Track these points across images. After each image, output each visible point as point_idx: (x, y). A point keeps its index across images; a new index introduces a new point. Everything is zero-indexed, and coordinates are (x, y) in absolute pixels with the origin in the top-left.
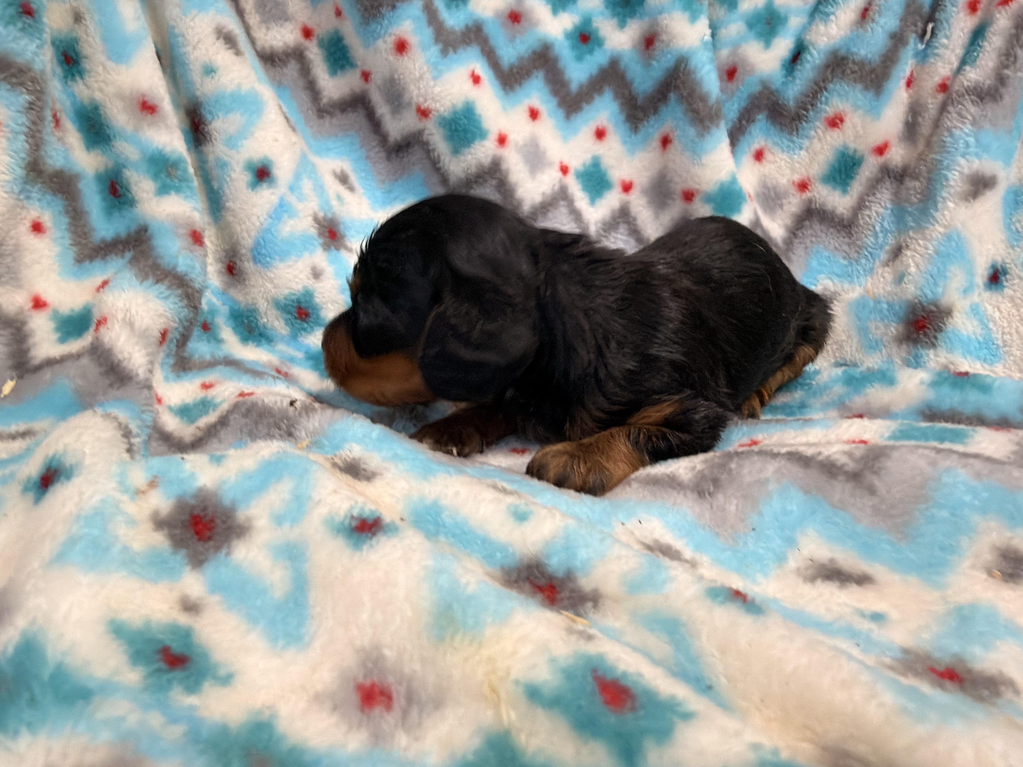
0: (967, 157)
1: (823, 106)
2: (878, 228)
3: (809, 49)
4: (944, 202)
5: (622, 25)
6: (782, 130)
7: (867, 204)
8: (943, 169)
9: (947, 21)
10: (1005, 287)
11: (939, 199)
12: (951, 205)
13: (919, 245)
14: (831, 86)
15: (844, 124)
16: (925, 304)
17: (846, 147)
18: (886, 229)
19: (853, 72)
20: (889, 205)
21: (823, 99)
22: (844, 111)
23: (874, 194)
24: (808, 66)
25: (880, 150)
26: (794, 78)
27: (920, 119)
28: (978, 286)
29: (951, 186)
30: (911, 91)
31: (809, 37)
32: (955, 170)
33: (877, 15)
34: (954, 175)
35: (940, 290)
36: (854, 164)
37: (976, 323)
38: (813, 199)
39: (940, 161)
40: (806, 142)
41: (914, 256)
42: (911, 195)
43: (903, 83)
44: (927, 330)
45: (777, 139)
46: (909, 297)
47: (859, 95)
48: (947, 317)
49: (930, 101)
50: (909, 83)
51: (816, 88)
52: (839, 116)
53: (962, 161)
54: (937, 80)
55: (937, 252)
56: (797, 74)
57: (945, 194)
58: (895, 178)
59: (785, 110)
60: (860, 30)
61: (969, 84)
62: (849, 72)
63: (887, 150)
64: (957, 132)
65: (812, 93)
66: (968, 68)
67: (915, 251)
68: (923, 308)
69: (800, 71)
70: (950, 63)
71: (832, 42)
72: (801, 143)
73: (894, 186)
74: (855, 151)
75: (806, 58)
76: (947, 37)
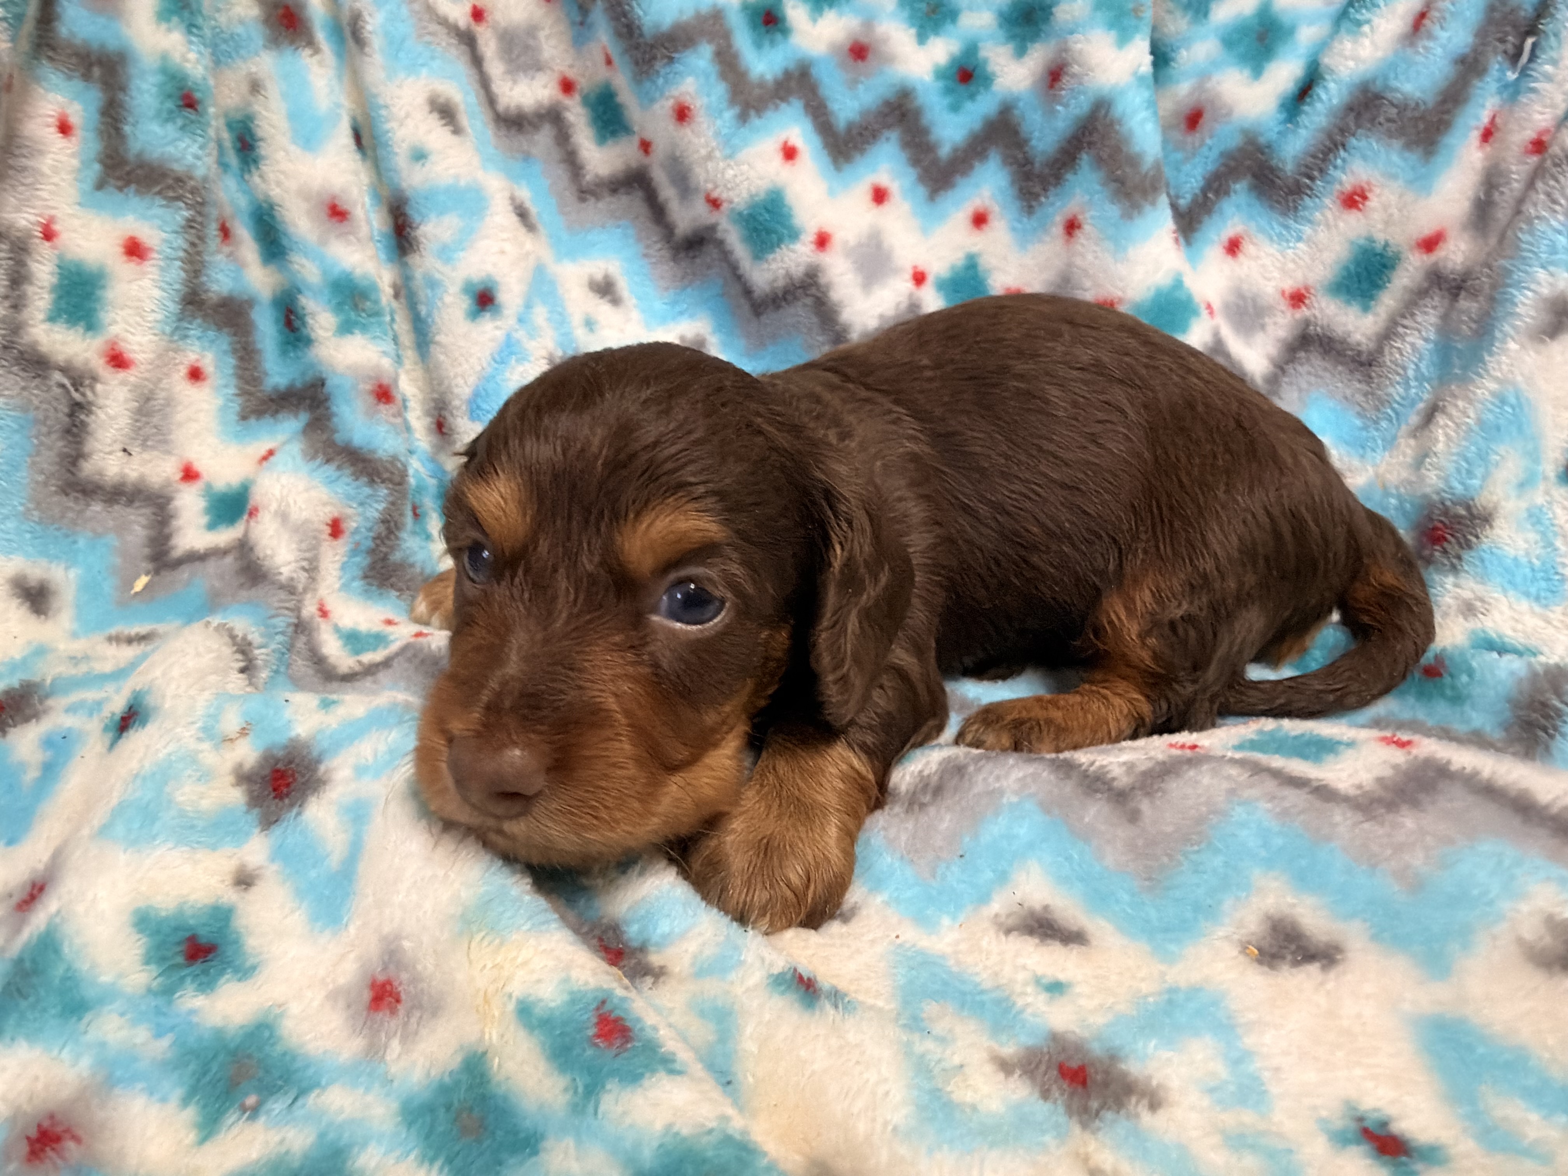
0: (1552, 269)
1: (1337, 174)
2: (1411, 373)
3: (1324, 79)
4: (1504, 342)
5: (1021, 52)
6: (1271, 207)
7: (1401, 330)
8: (1510, 286)
9: (1556, 35)
11: (1498, 334)
12: (1512, 346)
13: (1456, 406)
14: (1353, 141)
15: (1367, 203)
16: (1448, 503)
17: (1371, 240)
18: (1423, 375)
19: (1389, 120)
20: (1432, 336)
21: (1339, 162)
22: (1369, 183)
23: (1413, 315)
24: (1319, 106)
25: (1430, 244)
26: (1297, 125)
27: (1496, 196)
28: (1546, 478)
29: (1519, 315)
30: (1488, 148)
31: (1326, 60)
32: (1529, 289)
33: (1437, 27)
34: (1527, 297)
35: (1476, 482)
36: (1385, 266)
37: (1532, 536)
38: (1313, 319)
39: (1508, 273)
40: (1307, 230)
41: (1447, 426)
42: (1462, 322)
43: (1475, 136)
44: (1445, 544)
45: (1263, 223)
46: (1428, 490)
47: (1395, 158)
48: (1483, 527)
49: (1514, 168)
50: (1487, 135)
51: (1328, 143)
52: (1359, 191)
53: (1541, 274)
54: (1529, 134)
55: (1480, 422)
56: (1303, 119)
57: (1507, 328)
58: (1448, 290)
59: (1279, 178)
60: (1409, 51)
62: (1381, 119)
63: (1441, 244)
64: (1539, 226)
65: (1323, 152)
67: (1450, 417)
68: (1446, 512)
69: (1307, 114)
70: (1553, 106)
71: (1362, 67)
72: (1300, 231)
73: (1446, 302)
74: (1387, 245)
75: (1318, 95)
76: (1553, 63)
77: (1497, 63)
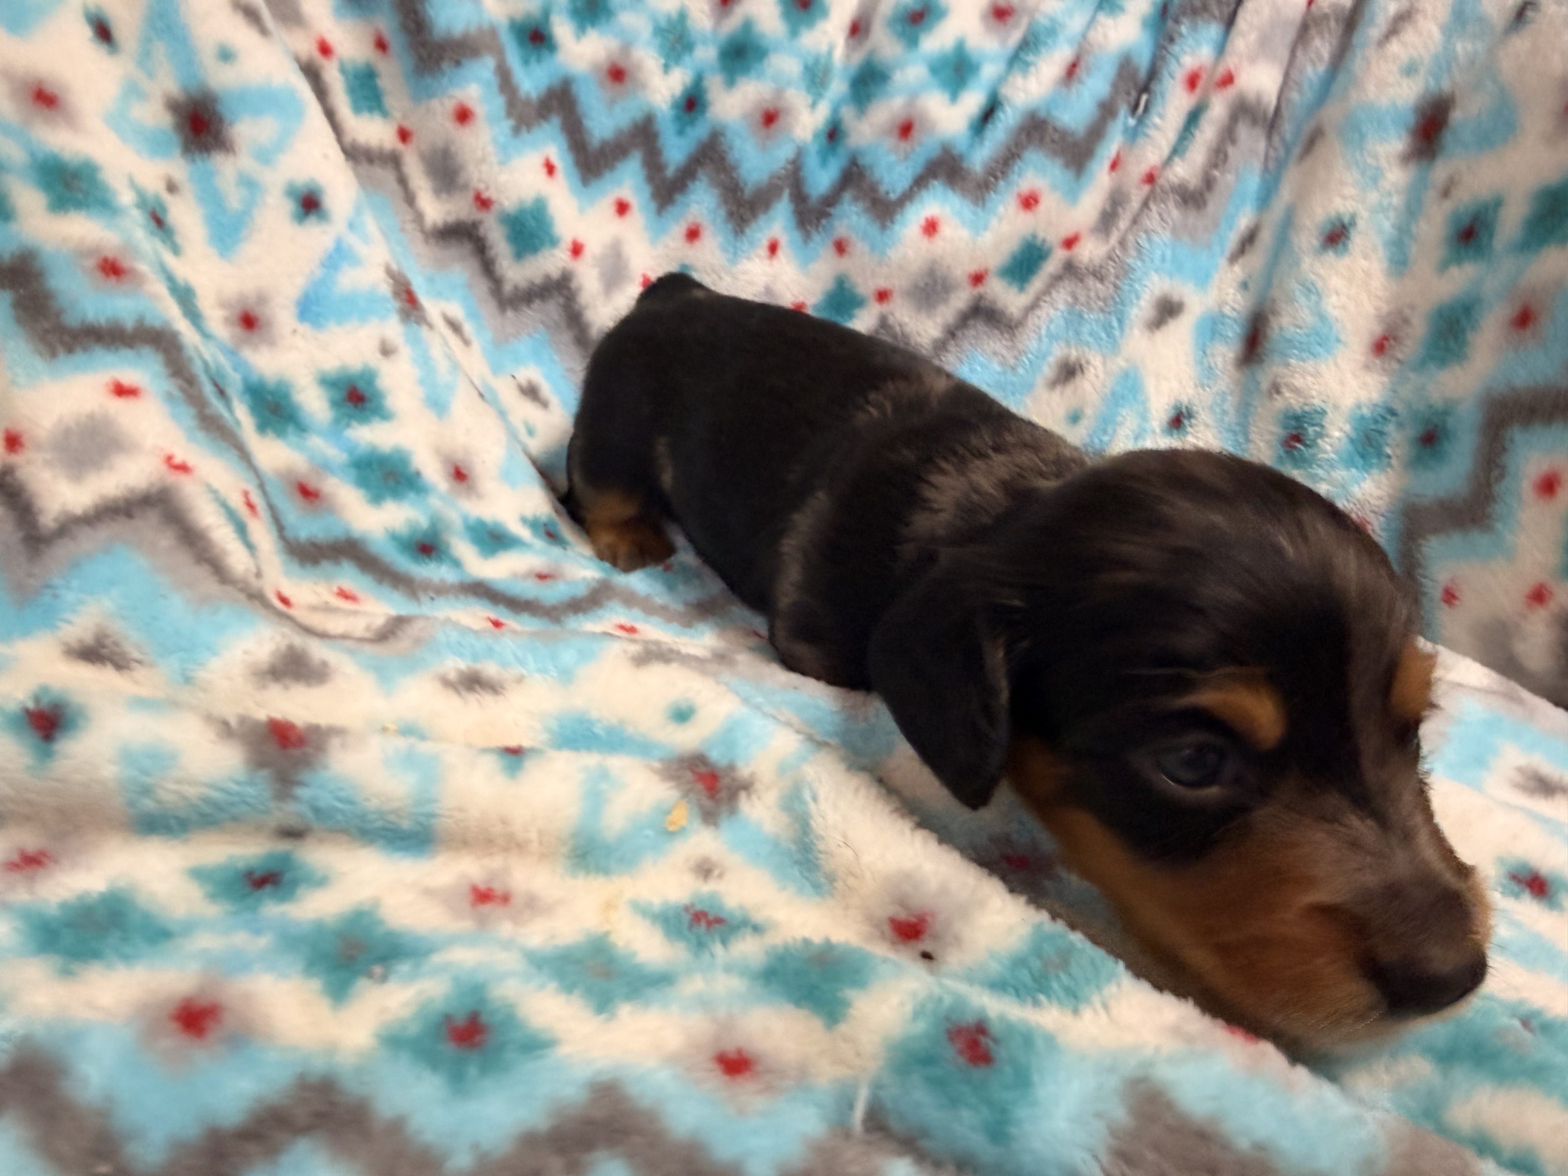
0: (1161, 273)
1: (1016, 179)
3: (1003, 106)
4: (1130, 327)
5: (730, 83)
6: (963, 197)
7: (1041, 304)
8: (1135, 281)
9: (1163, 96)
10: (1187, 433)
11: (1126, 320)
14: (1026, 154)
15: (1040, 206)
17: (1034, 236)
19: (1052, 142)
21: (1016, 168)
22: (1041, 189)
23: (1050, 294)
25: (1070, 243)
26: (982, 140)
27: (1119, 210)
28: (1153, 432)
29: (1139, 306)
30: (1115, 176)
31: (1005, 90)
32: (1146, 286)
33: (1085, 75)
34: (1144, 291)
36: (1039, 258)
38: (985, 296)
43: (1106, 165)
47: (1058, 173)
49: (1134, 192)
50: (1114, 165)
51: (1007, 153)
52: (1034, 196)
53: (1155, 277)
54: (1145, 167)
56: (988, 136)
57: (1132, 316)
60: (1065, 91)
61: (1175, 180)
62: (1047, 140)
63: (1076, 244)
64: (1155, 238)
65: (1004, 160)
66: (1177, 159)
69: (990, 132)
70: (1160, 149)
71: (1031, 100)
74: (1044, 241)
75: (998, 118)
76: (1161, 116)
77: (1123, 111)
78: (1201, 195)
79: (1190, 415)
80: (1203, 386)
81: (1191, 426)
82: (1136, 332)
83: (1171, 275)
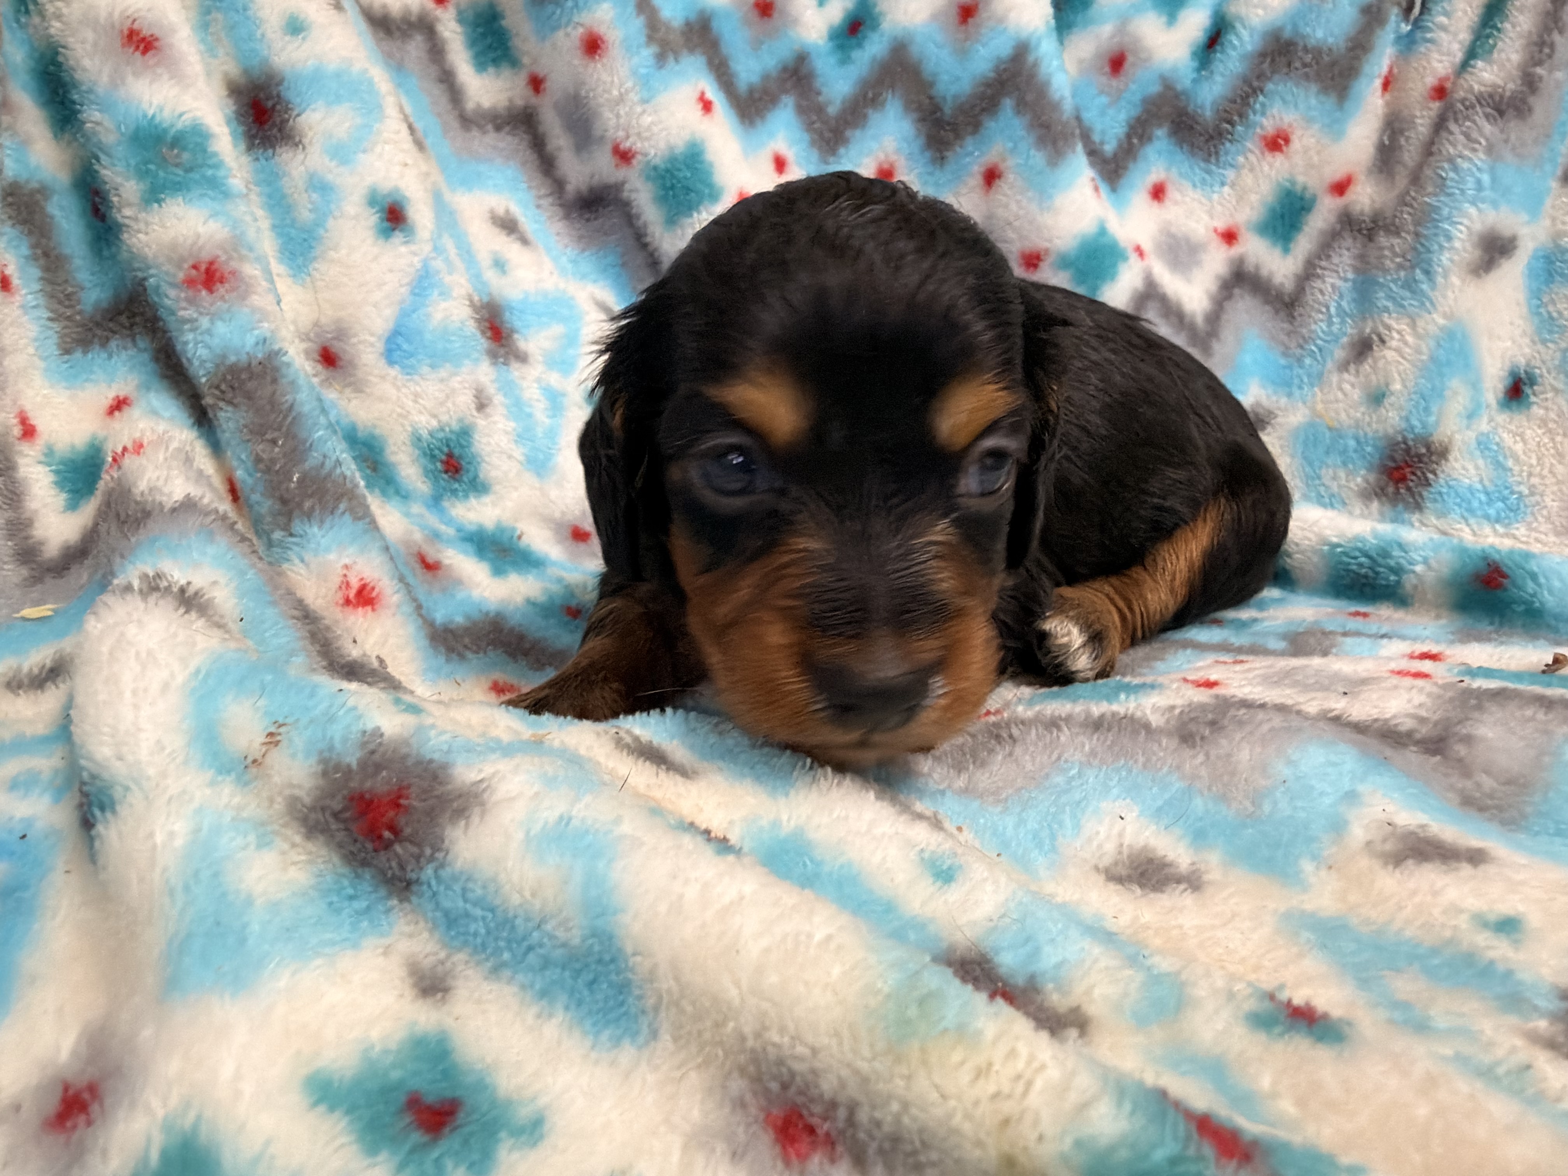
0: (1479, 204)
1: (1258, 118)
2: (1333, 310)
3: (1233, 27)
4: (1445, 275)
6: (1193, 154)
7: (1318, 271)
8: (1441, 221)
10: (1531, 404)
11: (1437, 268)
14: (1270, 86)
15: (1291, 146)
17: (1293, 183)
18: (1345, 311)
19: (1305, 65)
20: (1351, 276)
21: (1258, 106)
22: (1290, 126)
23: (1328, 257)
24: (1233, 54)
25: (1341, 188)
26: (1212, 72)
27: (1402, 141)
28: (1490, 405)
29: (1454, 249)
30: (1388, 96)
31: (1233, 9)
32: (1461, 224)
34: (1460, 231)
35: (1433, 418)
36: (1302, 209)
37: (1483, 462)
38: (1245, 257)
39: (1436, 208)
40: (1230, 174)
41: (1396, 360)
42: (1386, 257)
43: (1378, 83)
44: (1410, 484)
45: (1185, 168)
47: (1313, 101)
48: (1439, 463)
49: (1418, 114)
50: (1386, 85)
51: (1246, 89)
52: (1282, 134)
53: (1472, 211)
54: (1430, 81)
55: (1433, 359)
56: (1217, 66)
57: (1445, 262)
58: (1361, 231)
59: (1197, 123)
61: (1483, 89)
62: (1298, 64)
63: (1351, 187)
64: (1463, 165)
65: (1240, 97)
66: (1480, 64)
67: (1399, 352)
69: (1221, 61)
70: (1450, 54)
71: (1271, 16)
72: (1223, 175)
73: (1359, 244)
74: (1305, 188)
75: (1230, 42)
76: (1447, 14)
77: (1394, 14)
78: (1524, 101)
79: (1532, 380)
80: (1544, 342)
81: (1535, 394)
82: (1455, 280)
83: (1495, 204)
